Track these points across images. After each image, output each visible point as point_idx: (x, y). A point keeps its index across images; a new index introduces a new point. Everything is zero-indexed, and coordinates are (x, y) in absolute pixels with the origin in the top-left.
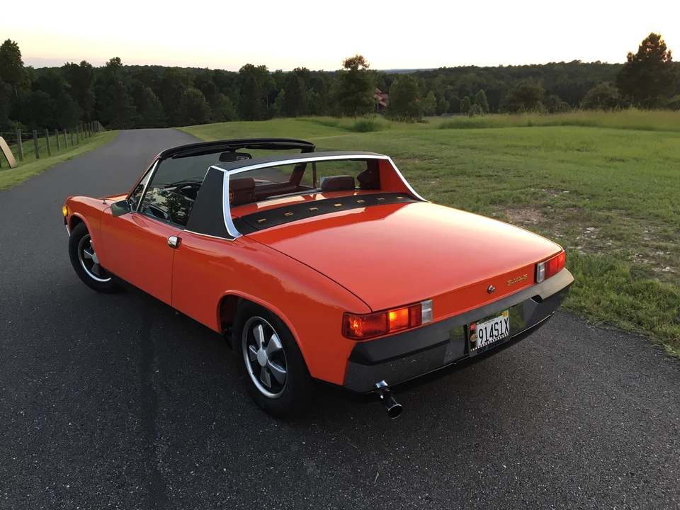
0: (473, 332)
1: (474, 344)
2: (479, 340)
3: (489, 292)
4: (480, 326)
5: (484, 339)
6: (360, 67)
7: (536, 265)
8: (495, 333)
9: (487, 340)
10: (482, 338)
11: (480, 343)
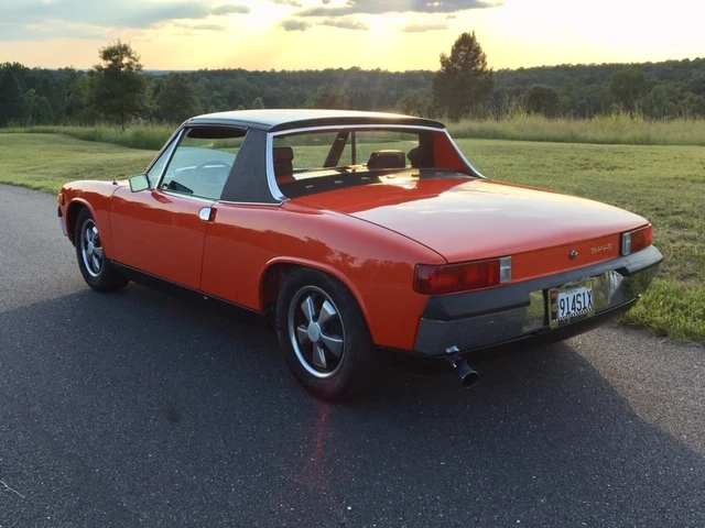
0: (554, 301)
1: (555, 315)
2: (561, 311)
3: (571, 257)
4: (561, 296)
5: (566, 311)
6: (126, 60)
7: (621, 234)
8: (578, 306)
9: (568, 313)
10: (563, 309)
11: (562, 315)
